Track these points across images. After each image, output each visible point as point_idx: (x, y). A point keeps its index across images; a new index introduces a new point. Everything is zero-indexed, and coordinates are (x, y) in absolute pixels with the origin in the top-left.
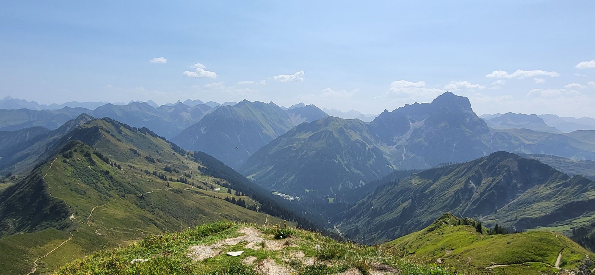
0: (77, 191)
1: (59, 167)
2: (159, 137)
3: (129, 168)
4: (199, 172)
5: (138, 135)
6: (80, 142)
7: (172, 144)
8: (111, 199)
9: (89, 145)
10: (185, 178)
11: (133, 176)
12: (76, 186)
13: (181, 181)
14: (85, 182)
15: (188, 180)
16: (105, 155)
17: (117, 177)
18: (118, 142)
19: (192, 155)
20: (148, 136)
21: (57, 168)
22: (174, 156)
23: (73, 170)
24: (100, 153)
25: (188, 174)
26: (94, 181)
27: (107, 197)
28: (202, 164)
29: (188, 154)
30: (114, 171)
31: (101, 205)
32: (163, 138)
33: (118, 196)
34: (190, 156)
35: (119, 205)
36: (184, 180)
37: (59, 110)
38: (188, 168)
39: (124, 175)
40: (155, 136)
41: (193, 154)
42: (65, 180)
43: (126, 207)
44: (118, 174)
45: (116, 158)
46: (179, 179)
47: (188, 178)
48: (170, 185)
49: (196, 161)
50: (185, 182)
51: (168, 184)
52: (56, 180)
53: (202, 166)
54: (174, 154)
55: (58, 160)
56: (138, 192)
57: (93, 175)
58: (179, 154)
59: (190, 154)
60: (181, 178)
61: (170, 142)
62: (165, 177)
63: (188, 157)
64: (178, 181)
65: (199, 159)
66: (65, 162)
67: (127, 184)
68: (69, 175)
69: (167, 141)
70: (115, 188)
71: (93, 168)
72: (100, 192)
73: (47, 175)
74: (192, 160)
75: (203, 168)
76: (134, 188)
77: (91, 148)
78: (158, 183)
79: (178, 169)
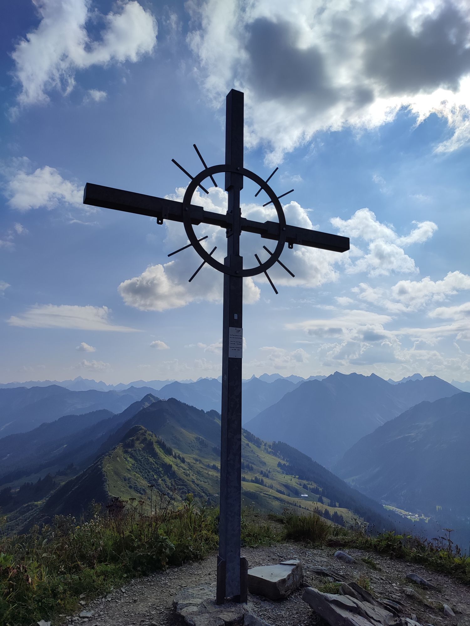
3: (194, 461)
4: (279, 469)
6: (143, 428)
7: (245, 431)
9: (152, 432)
10: (260, 477)
12: (136, 482)
15: (266, 480)
25: (265, 472)
28: (283, 459)
29: (265, 445)
30: (177, 466)
36: (261, 480)
37: (124, 391)
38: (264, 464)
41: (272, 445)
44: (181, 469)
46: (254, 479)
47: (265, 478)
49: (275, 454)
50: (261, 483)
53: (283, 462)
54: (248, 445)
55: (120, 448)
59: (267, 446)
60: (256, 478)
63: (265, 449)
64: (252, 481)
65: (279, 452)
71: (155, 461)
74: (269, 453)
75: (284, 464)
77: (154, 436)
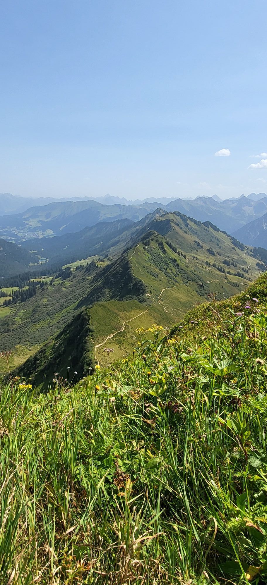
0: (151, 273)
1: (140, 252)
2: (221, 231)
3: (192, 258)
4: (257, 268)
5: (202, 228)
6: (156, 232)
7: (232, 238)
8: (177, 283)
9: (162, 236)
10: (242, 272)
11: (196, 266)
12: (152, 269)
13: (238, 275)
14: (158, 267)
15: (245, 275)
16: (174, 245)
17: (182, 265)
18: (185, 234)
19: (251, 251)
20: (211, 229)
21: (139, 253)
22: (233, 250)
23: (150, 256)
24: (170, 244)
25: (246, 269)
26: (165, 267)
27: (174, 282)
28: (261, 261)
29: (247, 249)
30: (180, 260)
31: (169, 288)
32: (224, 232)
33: (182, 282)
34: (249, 251)
35: (183, 290)
36: (242, 274)
37: (141, 205)
38: (245, 263)
39: (188, 264)
40: (216, 229)
41: (253, 249)
42: (144, 264)
43: (188, 292)
44: (183, 263)
45: (182, 249)
46: (236, 273)
47: (245, 273)
48: (227, 277)
49: (255, 257)
50: (242, 276)
51: (226, 276)
52: (138, 263)
53: (260, 263)
54: (234, 248)
55: (140, 246)
56: (199, 281)
57: (164, 262)
58: (239, 248)
59: (249, 249)
60: (238, 272)
61: (231, 237)
62: (223, 270)
63: (247, 252)
64: (235, 275)
65: (258, 255)
66: (144, 248)
67: (190, 273)
68: (146, 260)
69: (228, 236)
70: (180, 275)
71: (164, 256)
72: (169, 277)
73: (132, 259)
74: (250, 255)
75: (262, 264)
76: (196, 277)
77: (163, 238)
78: (217, 274)
79: (236, 264)
